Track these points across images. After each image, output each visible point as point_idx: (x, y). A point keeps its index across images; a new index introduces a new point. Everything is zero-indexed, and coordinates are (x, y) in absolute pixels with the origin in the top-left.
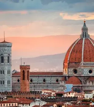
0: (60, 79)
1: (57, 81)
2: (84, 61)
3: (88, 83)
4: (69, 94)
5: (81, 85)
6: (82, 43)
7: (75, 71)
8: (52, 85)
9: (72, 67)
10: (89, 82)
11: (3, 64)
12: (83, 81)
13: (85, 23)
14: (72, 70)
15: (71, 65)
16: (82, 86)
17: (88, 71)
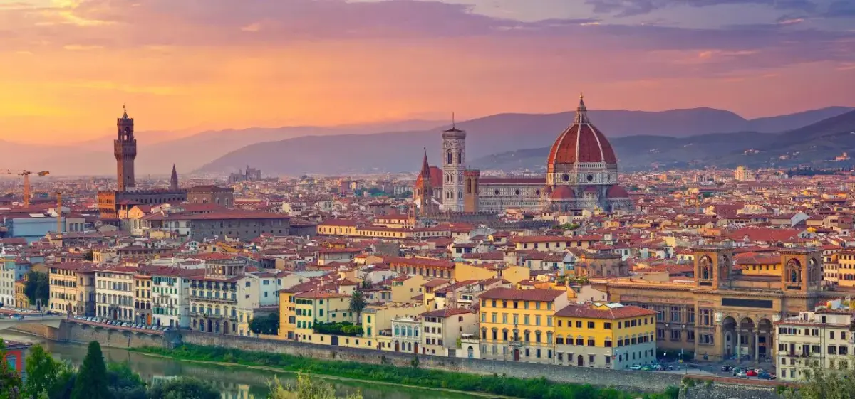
0: (542, 189)
1: (538, 192)
2: (580, 161)
3: (586, 196)
4: (545, 214)
5: (574, 200)
6: (576, 132)
7: (566, 178)
8: (530, 199)
9: (561, 170)
10: (587, 194)
11: (451, 165)
12: (577, 192)
13: (583, 99)
14: (559, 175)
15: (559, 166)
16: (576, 202)
17: (586, 178)
